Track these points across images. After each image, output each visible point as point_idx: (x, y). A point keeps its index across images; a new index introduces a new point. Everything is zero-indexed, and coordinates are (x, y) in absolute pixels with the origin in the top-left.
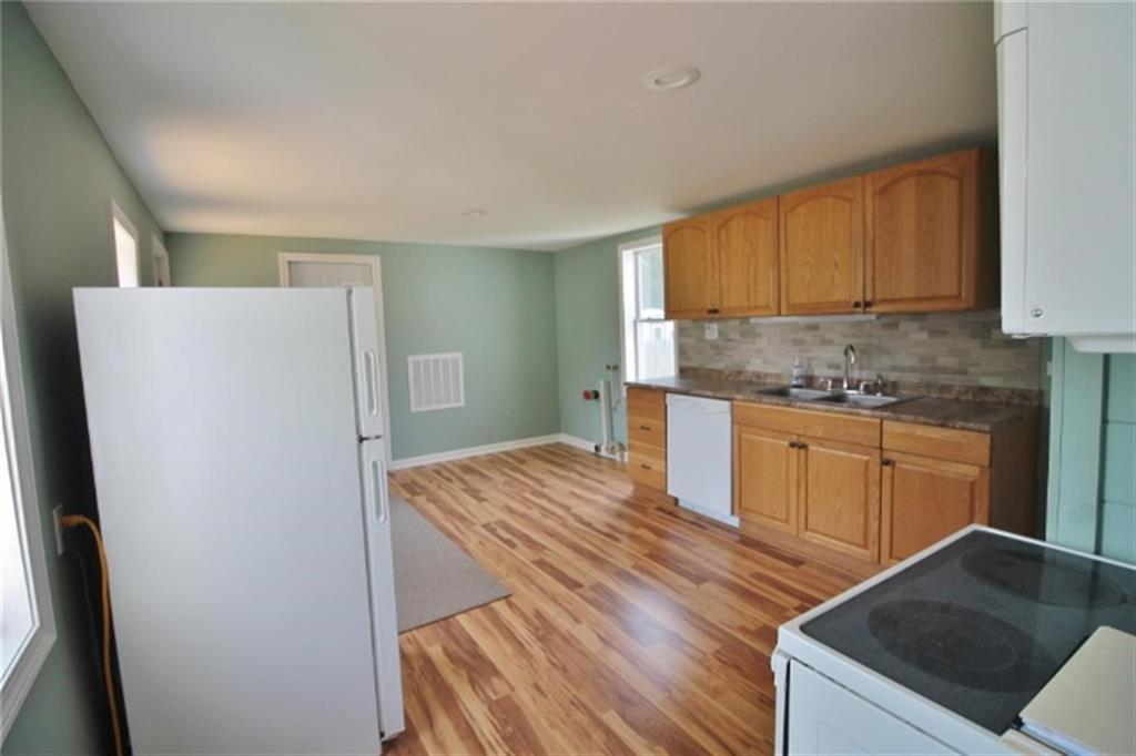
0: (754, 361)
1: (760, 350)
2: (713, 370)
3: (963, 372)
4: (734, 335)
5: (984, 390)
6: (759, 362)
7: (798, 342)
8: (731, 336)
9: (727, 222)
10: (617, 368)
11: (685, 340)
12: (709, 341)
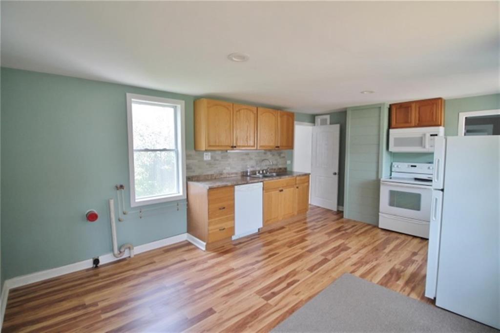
0: (227, 168)
1: (229, 164)
2: (208, 175)
3: (277, 165)
4: (218, 157)
5: (280, 169)
6: (229, 168)
7: (243, 159)
8: (217, 158)
9: (239, 110)
10: (124, 187)
11: (191, 161)
12: (206, 161)
